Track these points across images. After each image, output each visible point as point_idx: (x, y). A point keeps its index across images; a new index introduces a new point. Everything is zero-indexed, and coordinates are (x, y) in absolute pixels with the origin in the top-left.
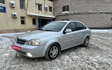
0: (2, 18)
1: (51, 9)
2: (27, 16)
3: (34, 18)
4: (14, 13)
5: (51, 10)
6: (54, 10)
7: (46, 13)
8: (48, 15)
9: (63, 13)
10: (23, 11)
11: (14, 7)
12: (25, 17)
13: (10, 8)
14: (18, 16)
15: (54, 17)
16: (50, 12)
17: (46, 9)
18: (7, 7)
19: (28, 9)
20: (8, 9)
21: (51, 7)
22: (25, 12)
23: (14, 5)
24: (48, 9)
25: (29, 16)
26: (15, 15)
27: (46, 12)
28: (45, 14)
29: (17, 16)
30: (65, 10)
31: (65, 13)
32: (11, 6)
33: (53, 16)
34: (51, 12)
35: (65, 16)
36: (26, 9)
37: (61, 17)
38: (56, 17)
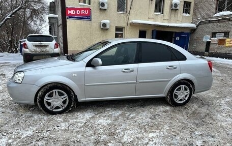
0: (84, 31)
1: (190, 6)
2: (129, 25)
3: (143, 29)
4: (103, 21)
5: (189, 10)
6: (195, 9)
7: (173, 18)
8: (177, 21)
9: (215, 15)
10: (122, 15)
11: (105, 10)
12: (124, 27)
13: (99, 11)
14: (110, 26)
15: (194, 26)
16: (185, 14)
17: (173, 8)
18: (94, 9)
19: (132, 12)
20: (95, 14)
21: (190, 3)
22: (125, 18)
23: (106, 5)
24: (181, 8)
25: (133, 25)
26: (105, 25)
27: (173, 15)
28: (169, 20)
29: (108, 27)
30: (224, 7)
31: (222, 16)
32: (101, 7)
33: (192, 23)
34: (188, 15)
35: (221, 24)
36: (128, 12)
37: (210, 25)
38: (197, 27)
